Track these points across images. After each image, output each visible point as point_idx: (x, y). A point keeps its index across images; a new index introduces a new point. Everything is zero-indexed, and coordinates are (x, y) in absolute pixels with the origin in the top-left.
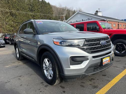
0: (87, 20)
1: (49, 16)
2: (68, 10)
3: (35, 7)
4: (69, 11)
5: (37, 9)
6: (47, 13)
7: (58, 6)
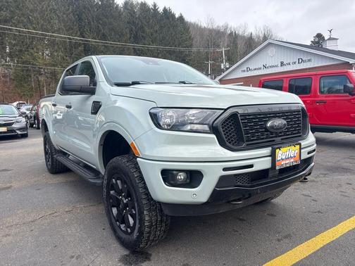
0: (295, 63)
1: (181, 52)
2: (232, 33)
3: (146, 28)
4: (234, 37)
5: (152, 35)
6: (177, 43)
7: (204, 23)
